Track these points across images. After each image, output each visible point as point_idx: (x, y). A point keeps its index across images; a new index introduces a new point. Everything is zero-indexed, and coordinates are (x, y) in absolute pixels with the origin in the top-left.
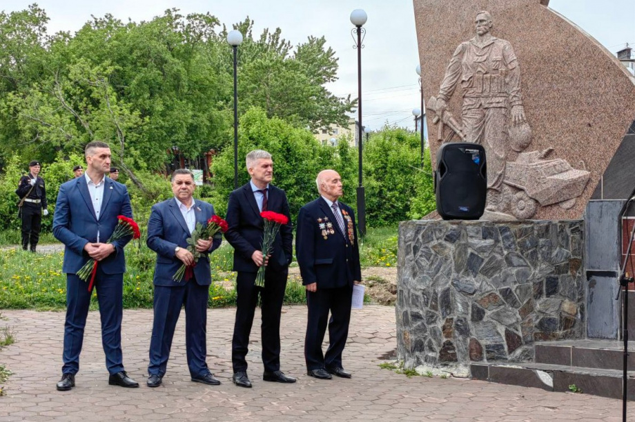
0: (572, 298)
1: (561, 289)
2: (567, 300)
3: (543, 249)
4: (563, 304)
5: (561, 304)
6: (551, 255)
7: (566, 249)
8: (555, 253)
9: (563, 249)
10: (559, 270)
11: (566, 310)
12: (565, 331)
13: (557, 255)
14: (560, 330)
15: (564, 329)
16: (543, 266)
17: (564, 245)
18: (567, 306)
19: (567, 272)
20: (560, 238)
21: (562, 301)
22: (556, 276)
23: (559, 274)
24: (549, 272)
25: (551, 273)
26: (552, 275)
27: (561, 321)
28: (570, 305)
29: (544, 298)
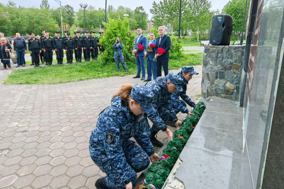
0: (232, 82)
1: (226, 77)
2: (229, 82)
3: (220, 59)
4: (226, 84)
5: (225, 83)
6: (222, 61)
7: (231, 59)
8: (224, 61)
9: (229, 59)
10: (225, 69)
11: (228, 87)
12: (226, 95)
13: (225, 62)
14: (224, 94)
15: (225, 94)
16: (218, 66)
17: (230, 57)
18: (228, 85)
19: (230, 70)
20: (227, 55)
21: (226, 82)
22: (224, 71)
23: (225, 70)
24: (220, 68)
25: (222, 69)
26: (222, 71)
27: (224, 91)
28: (230, 85)
29: (218, 80)
